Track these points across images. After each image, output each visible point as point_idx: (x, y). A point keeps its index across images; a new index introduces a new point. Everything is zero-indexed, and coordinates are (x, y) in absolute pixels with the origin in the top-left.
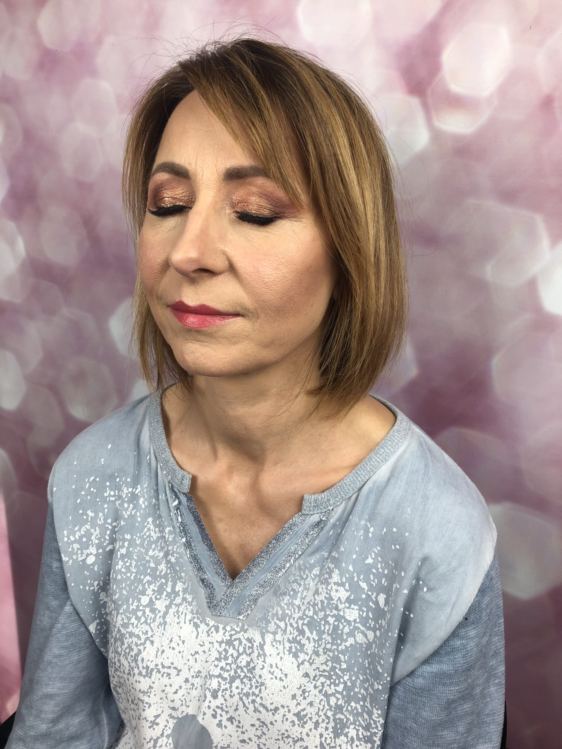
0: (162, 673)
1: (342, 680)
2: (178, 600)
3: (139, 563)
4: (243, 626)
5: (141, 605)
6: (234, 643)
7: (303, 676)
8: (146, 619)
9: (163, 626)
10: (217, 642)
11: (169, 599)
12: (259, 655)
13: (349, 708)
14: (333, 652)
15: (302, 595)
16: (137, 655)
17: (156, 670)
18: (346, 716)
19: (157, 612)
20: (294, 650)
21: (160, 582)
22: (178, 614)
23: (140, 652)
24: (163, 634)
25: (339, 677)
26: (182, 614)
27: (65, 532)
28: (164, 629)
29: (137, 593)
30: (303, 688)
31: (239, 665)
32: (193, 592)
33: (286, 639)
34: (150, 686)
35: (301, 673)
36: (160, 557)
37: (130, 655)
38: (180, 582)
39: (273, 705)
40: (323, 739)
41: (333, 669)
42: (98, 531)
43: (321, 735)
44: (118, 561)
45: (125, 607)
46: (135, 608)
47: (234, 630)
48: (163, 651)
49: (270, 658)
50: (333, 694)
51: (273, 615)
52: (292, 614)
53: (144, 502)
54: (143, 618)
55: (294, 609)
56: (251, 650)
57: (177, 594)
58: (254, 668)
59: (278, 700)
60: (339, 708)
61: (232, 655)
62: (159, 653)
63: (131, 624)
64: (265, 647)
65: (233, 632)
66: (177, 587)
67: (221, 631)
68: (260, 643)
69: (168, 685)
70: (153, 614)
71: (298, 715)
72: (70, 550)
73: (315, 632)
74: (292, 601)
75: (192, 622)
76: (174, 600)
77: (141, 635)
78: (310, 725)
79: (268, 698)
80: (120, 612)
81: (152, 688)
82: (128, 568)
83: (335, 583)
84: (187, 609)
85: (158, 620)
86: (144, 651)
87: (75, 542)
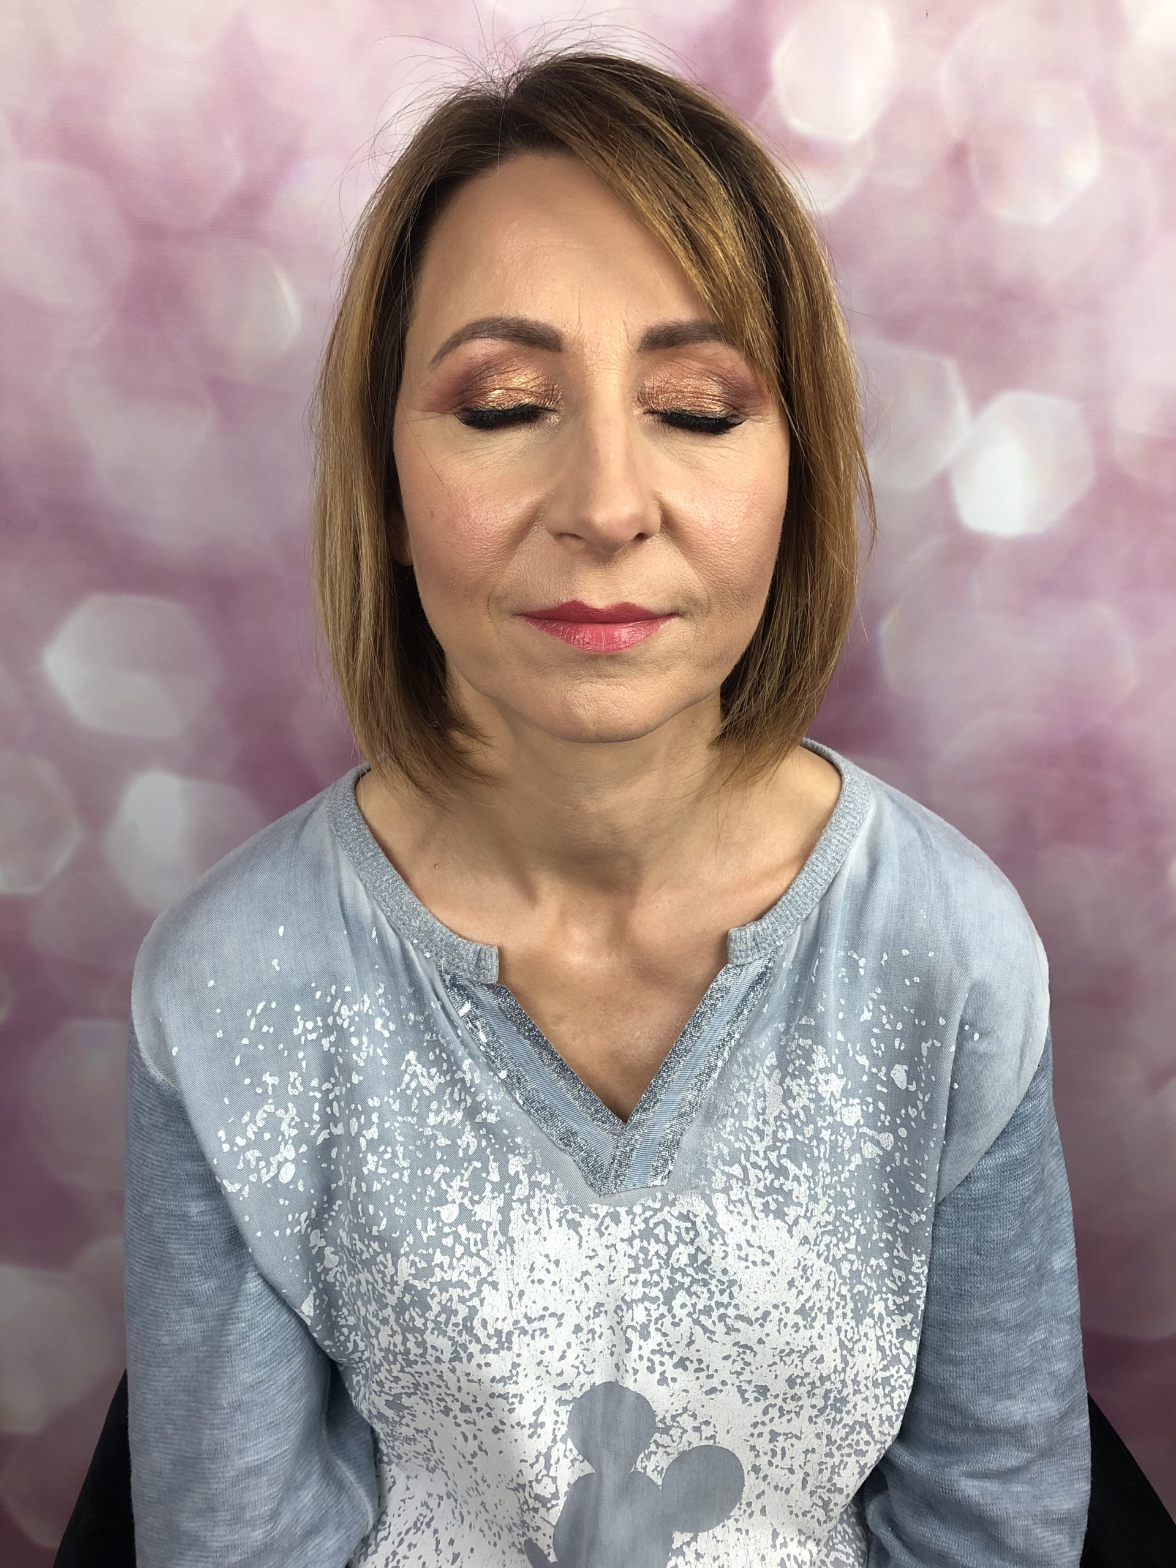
0: (531, 1332)
1: (852, 1230)
2: (522, 1191)
3: (411, 1147)
4: (665, 1196)
5: (445, 1224)
6: (656, 1231)
7: (800, 1244)
8: (467, 1247)
9: (508, 1247)
10: (622, 1240)
11: (502, 1195)
12: (712, 1236)
13: (869, 1270)
14: (835, 1188)
15: (755, 1108)
16: (466, 1319)
17: (517, 1332)
18: (866, 1285)
19: (484, 1226)
20: (773, 1206)
21: (471, 1168)
22: (531, 1215)
23: (473, 1310)
24: (512, 1262)
25: (847, 1226)
26: (540, 1213)
27: (222, 1134)
28: (513, 1252)
29: (427, 1204)
30: (802, 1264)
31: (676, 1266)
32: (549, 1166)
33: (752, 1192)
34: (514, 1363)
35: (796, 1240)
36: (456, 1122)
37: (450, 1325)
38: (515, 1155)
39: (759, 1311)
40: (843, 1334)
41: (838, 1214)
42: (293, 1111)
43: (839, 1329)
44: (365, 1157)
45: (410, 1239)
46: (433, 1234)
47: (649, 1208)
48: (521, 1294)
49: (732, 1234)
50: (844, 1257)
51: (715, 1160)
52: (748, 1147)
53: (385, 1026)
54: (457, 1246)
55: (750, 1137)
56: (692, 1233)
57: (515, 1180)
58: (708, 1262)
59: (766, 1300)
60: (855, 1275)
61: (657, 1254)
62: (515, 1299)
63: (437, 1265)
64: (718, 1219)
65: (648, 1214)
66: (510, 1167)
67: (625, 1219)
68: (707, 1214)
69: (547, 1350)
70: (475, 1232)
71: (802, 1312)
72: (241, 1166)
73: (805, 1164)
74: (740, 1124)
75: (564, 1221)
76: (513, 1193)
77: (466, 1279)
78: (822, 1319)
79: (747, 1301)
80: (402, 1252)
81: (519, 1365)
82: (391, 1164)
83: (821, 1071)
84: (547, 1202)
85: (494, 1242)
86: (482, 1305)
87: (249, 1146)
